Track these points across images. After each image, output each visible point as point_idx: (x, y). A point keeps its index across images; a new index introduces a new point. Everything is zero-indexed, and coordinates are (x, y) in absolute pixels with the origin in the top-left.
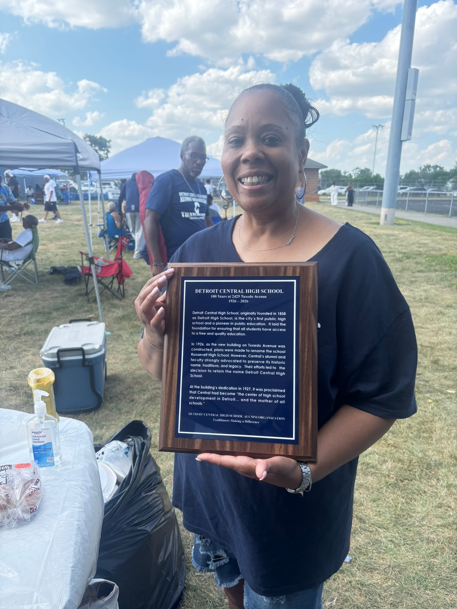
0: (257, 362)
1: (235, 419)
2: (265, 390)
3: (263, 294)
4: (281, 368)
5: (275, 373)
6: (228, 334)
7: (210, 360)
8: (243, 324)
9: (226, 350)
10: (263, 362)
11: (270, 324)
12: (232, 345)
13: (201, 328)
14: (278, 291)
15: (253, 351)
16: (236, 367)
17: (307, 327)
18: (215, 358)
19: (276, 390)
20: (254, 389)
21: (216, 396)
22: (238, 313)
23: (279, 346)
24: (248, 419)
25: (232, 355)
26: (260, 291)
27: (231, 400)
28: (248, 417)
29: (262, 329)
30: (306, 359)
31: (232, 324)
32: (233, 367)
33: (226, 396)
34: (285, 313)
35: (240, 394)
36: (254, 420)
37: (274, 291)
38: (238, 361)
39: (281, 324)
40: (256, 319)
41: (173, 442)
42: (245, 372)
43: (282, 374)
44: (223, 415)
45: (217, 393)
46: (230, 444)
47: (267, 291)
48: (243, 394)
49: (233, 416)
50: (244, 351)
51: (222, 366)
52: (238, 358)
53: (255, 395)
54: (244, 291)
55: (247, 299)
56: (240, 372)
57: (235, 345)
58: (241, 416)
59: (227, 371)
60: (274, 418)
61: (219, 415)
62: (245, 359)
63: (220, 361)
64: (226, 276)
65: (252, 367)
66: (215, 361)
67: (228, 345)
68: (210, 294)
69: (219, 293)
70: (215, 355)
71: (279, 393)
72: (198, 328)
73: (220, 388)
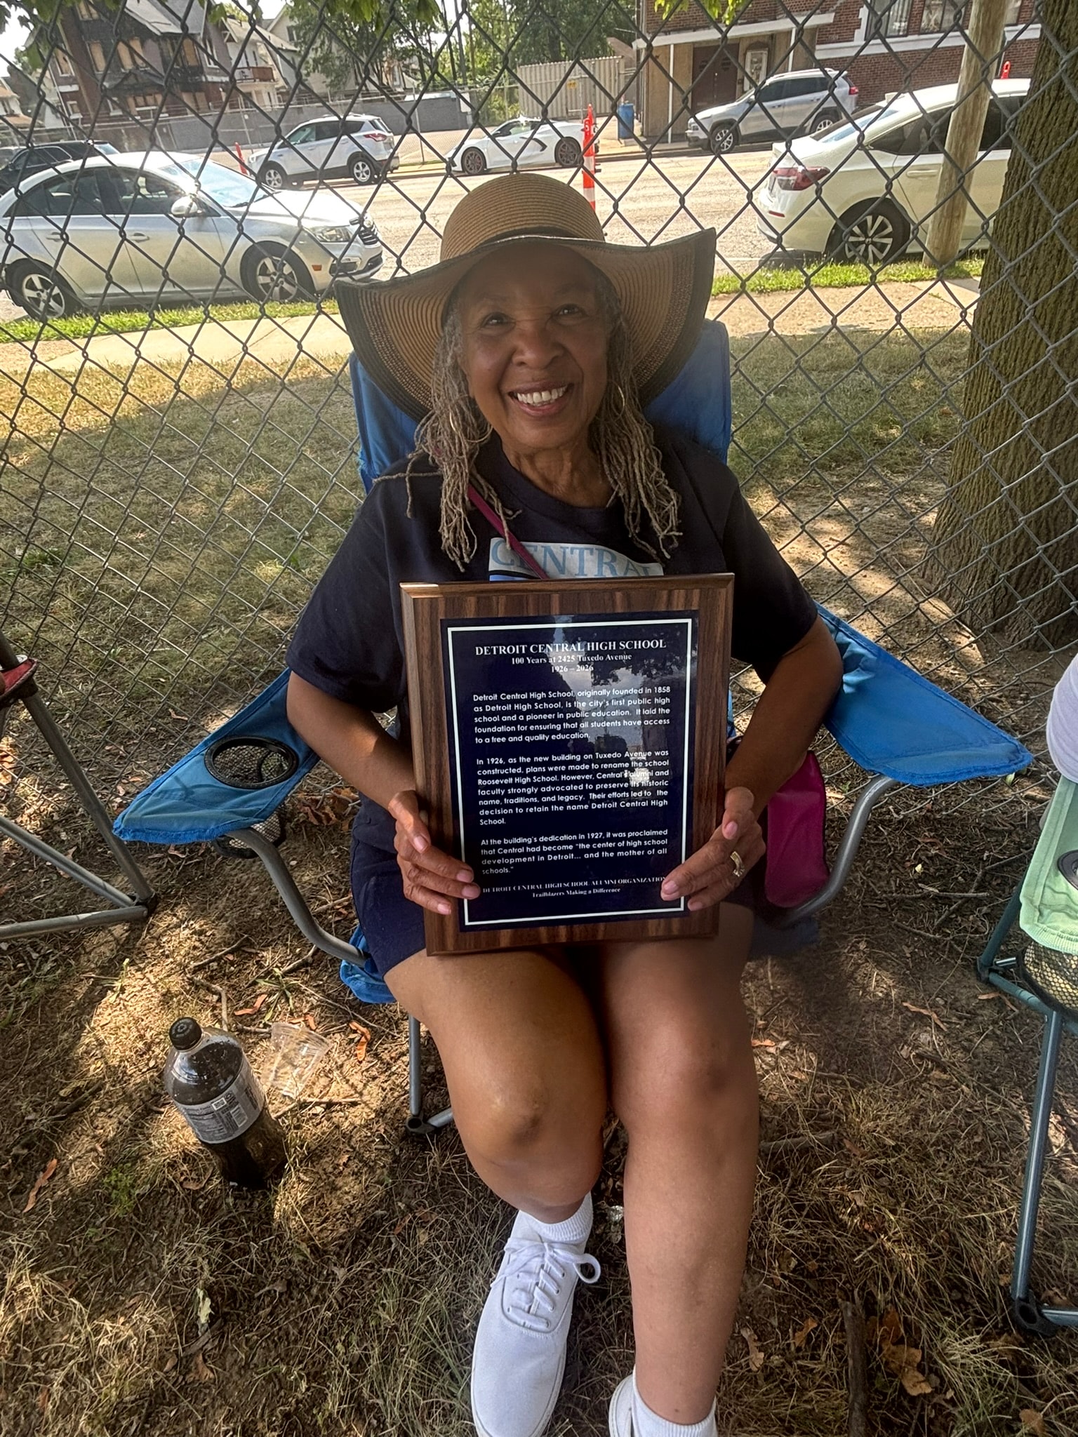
0: (614, 786)
1: (573, 889)
2: (630, 834)
3: (627, 652)
4: (659, 793)
5: (649, 803)
6: (553, 737)
7: (519, 791)
8: (583, 715)
9: (551, 769)
10: (626, 785)
11: (638, 711)
12: (563, 758)
13: (495, 729)
14: (655, 644)
15: (605, 766)
16: (572, 798)
17: (711, 713)
18: (528, 785)
19: (650, 833)
20: (608, 835)
21: (536, 854)
22: (571, 694)
23: (657, 754)
24: (598, 887)
25: (563, 777)
26: (618, 646)
27: (566, 857)
28: (598, 883)
29: (622, 723)
30: (707, 772)
31: (560, 716)
32: (567, 798)
33: (553, 853)
34: (668, 688)
35: (582, 846)
36: (611, 886)
37: (646, 644)
38: (576, 788)
39: (661, 710)
40: (610, 702)
41: (456, 941)
42: (590, 806)
43: (661, 804)
44: (552, 886)
45: (538, 850)
46: (567, 930)
47: (631, 645)
48: (588, 846)
49: (570, 885)
50: (587, 767)
51: (545, 799)
52: (577, 782)
53: (611, 845)
54: (584, 646)
55: (589, 663)
56: (580, 807)
57: (570, 757)
58: (586, 884)
59: (555, 808)
60: (647, 880)
61: (543, 886)
62: (589, 782)
63: (539, 790)
64: (541, 614)
65: (603, 796)
66: (529, 791)
67: (554, 758)
68: (508, 657)
69: (528, 654)
70: (528, 779)
71: (657, 838)
72: (489, 729)
73: (543, 839)
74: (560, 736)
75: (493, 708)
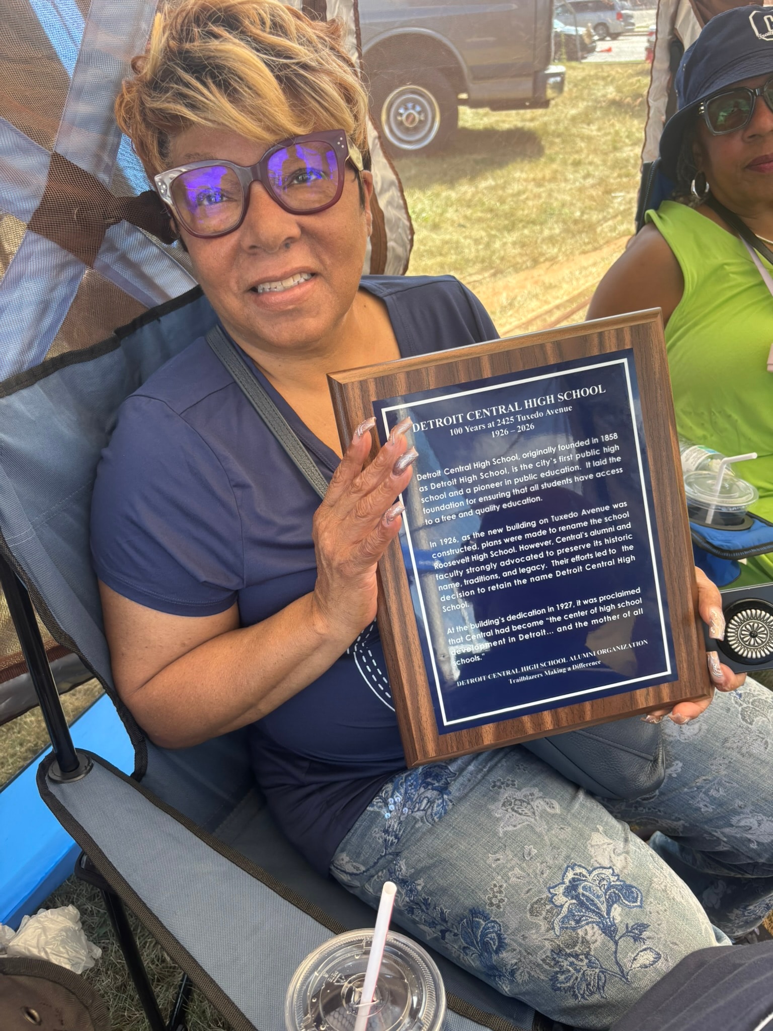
0: (576, 548)
1: (551, 668)
2: (602, 599)
3: (565, 404)
4: (625, 548)
5: (616, 561)
6: (504, 506)
7: (478, 569)
8: (532, 477)
9: (506, 541)
10: (588, 545)
11: (588, 465)
12: (518, 526)
13: (443, 507)
14: (594, 390)
15: (563, 528)
16: (535, 568)
17: (664, 454)
18: (486, 562)
19: (623, 594)
20: (579, 603)
21: (506, 635)
22: (516, 457)
23: (615, 506)
24: (577, 662)
25: (521, 548)
26: (556, 398)
27: (538, 634)
28: (577, 657)
29: (573, 480)
30: (671, 519)
31: (508, 482)
32: (529, 570)
33: (524, 632)
34: (615, 435)
35: (552, 619)
36: (591, 659)
37: (585, 392)
38: (536, 557)
39: (612, 460)
40: (557, 460)
41: (437, 744)
42: (554, 574)
43: (628, 560)
44: (528, 668)
45: (507, 630)
46: (552, 715)
47: (570, 395)
48: (559, 619)
49: (547, 664)
50: (544, 532)
51: (506, 574)
52: (536, 551)
53: (583, 614)
54: (521, 405)
55: (529, 422)
56: (544, 577)
57: (525, 525)
58: (564, 660)
59: (518, 582)
60: (628, 646)
61: (519, 670)
62: (549, 548)
63: (498, 565)
64: (473, 379)
65: (566, 561)
66: (488, 568)
67: (509, 528)
68: (446, 429)
69: (466, 422)
70: (485, 555)
71: (630, 598)
72: (437, 508)
73: (511, 618)
74: (511, 504)
75: (438, 486)
